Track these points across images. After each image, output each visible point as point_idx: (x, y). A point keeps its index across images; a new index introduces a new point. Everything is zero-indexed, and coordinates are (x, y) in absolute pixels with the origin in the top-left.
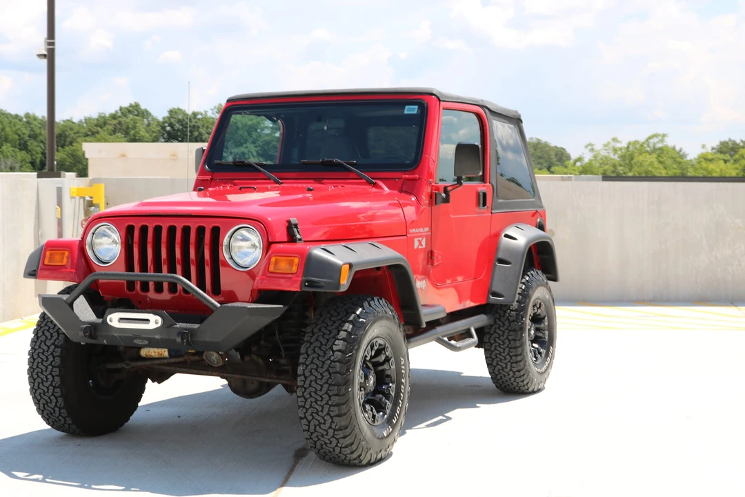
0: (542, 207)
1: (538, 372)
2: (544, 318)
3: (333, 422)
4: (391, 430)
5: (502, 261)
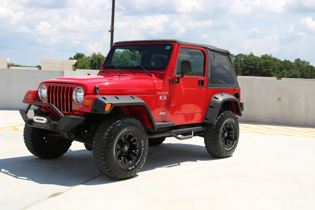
0: (239, 87)
1: (226, 150)
2: (232, 130)
3: (102, 162)
4: (134, 167)
5: (211, 107)
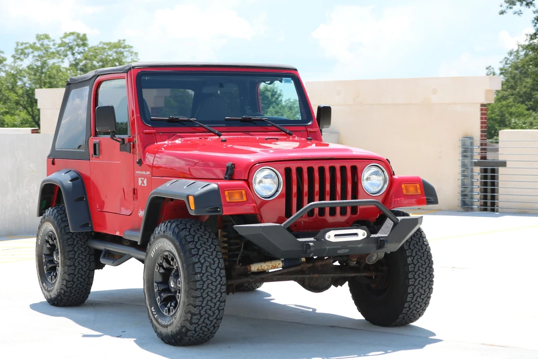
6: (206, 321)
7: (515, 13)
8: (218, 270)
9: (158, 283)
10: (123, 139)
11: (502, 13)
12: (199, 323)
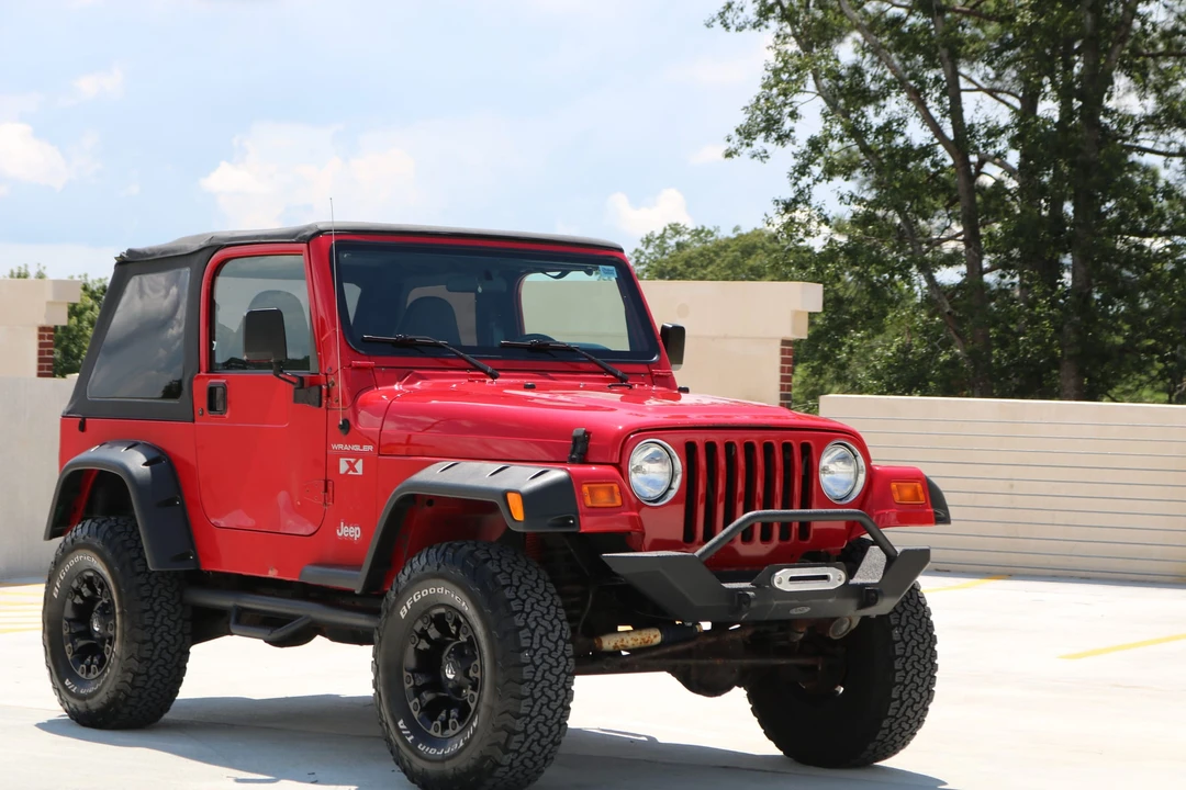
6: (536, 748)
7: (754, 156)
8: (561, 643)
9: (413, 671)
10: (302, 379)
11: (729, 155)
12: (522, 750)
